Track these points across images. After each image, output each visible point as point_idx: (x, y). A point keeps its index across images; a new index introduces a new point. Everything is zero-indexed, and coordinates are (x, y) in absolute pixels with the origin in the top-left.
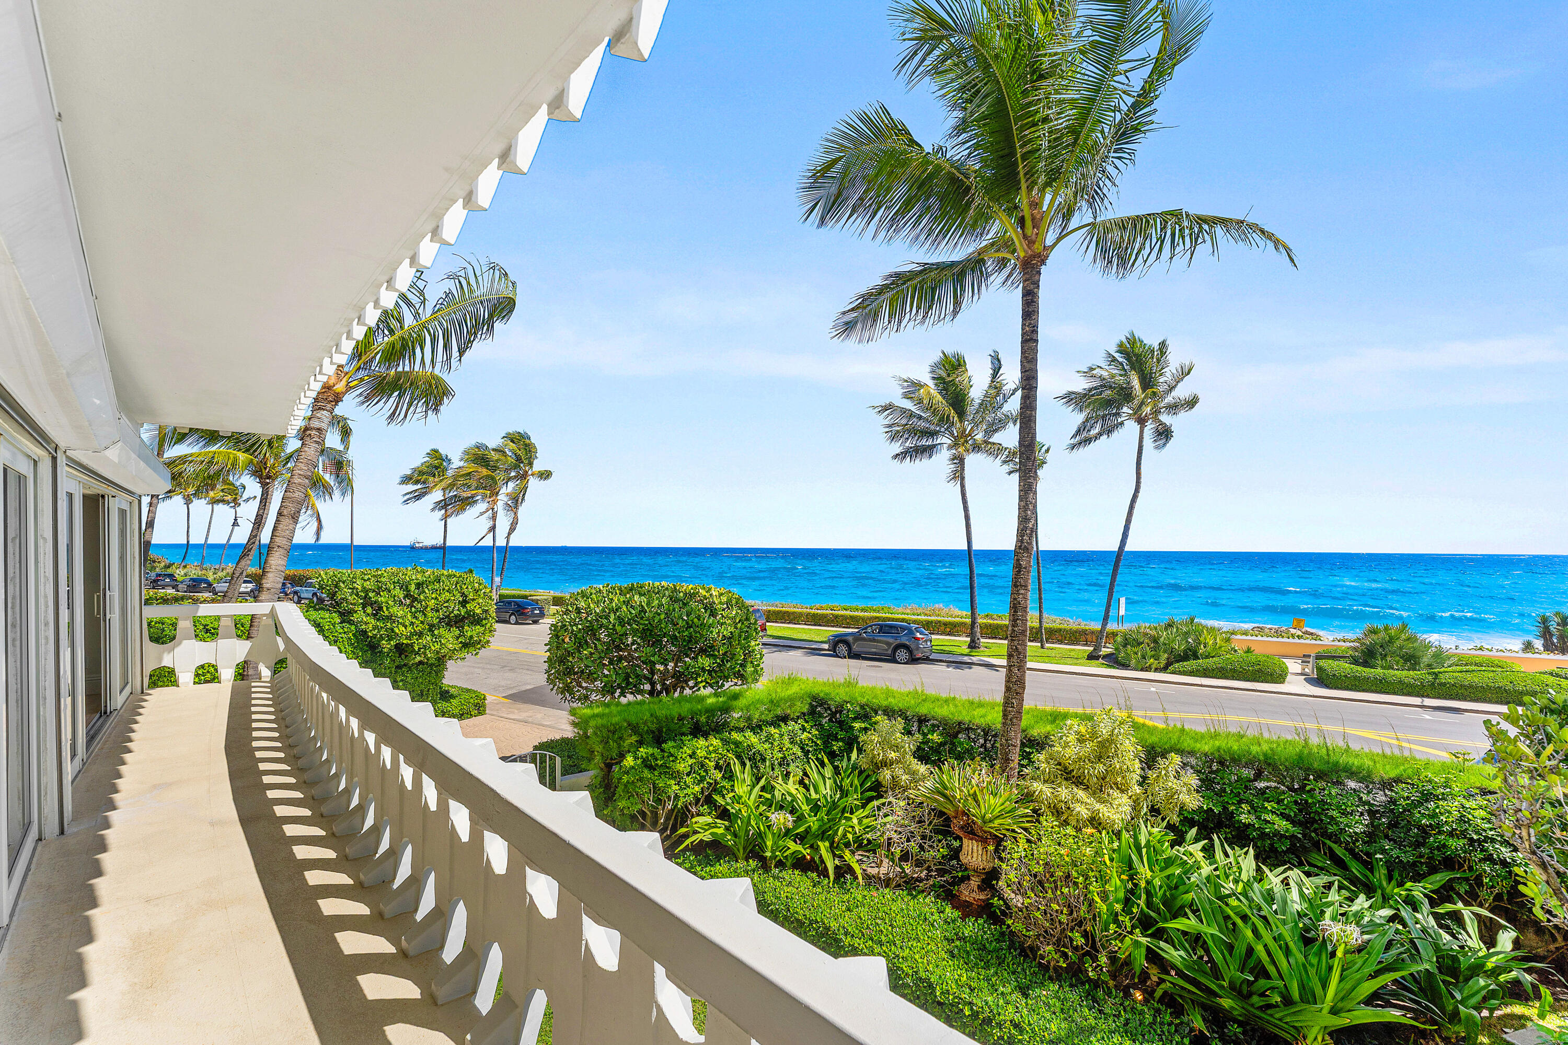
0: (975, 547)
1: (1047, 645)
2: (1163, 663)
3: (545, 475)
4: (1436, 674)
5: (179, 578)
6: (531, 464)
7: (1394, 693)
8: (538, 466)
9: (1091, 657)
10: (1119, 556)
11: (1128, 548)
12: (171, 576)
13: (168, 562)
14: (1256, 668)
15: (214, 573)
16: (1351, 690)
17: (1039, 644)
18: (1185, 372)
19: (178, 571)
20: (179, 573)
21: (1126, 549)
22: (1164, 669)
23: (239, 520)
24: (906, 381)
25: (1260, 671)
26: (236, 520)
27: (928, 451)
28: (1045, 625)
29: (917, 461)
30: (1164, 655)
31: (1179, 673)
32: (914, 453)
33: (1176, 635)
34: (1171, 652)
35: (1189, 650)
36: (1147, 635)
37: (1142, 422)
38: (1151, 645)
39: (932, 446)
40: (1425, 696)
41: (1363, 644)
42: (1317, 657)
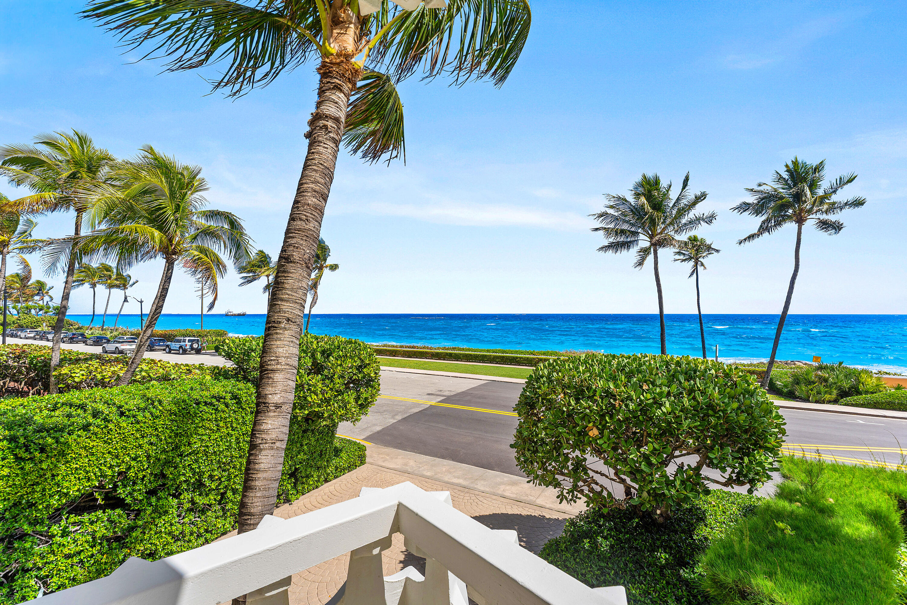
2: (834, 396)
3: (334, 267)
5: (88, 336)
6: (325, 260)
8: (330, 261)
10: (783, 319)
12: (82, 335)
13: (81, 325)
15: (111, 333)
19: (87, 332)
20: (88, 333)
22: (835, 402)
23: (128, 299)
24: (614, 197)
26: (126, 298)
27: (626, 245)
29: (619, 252)
30: (835, 392)
31: (852, 405)
32: (615, 246)
33: (841, 376)
34: (840, 388)
35: (852, 387)
36: (816, 376)
37: (800, 221)
38: (823, 384)
39: (630, 242)
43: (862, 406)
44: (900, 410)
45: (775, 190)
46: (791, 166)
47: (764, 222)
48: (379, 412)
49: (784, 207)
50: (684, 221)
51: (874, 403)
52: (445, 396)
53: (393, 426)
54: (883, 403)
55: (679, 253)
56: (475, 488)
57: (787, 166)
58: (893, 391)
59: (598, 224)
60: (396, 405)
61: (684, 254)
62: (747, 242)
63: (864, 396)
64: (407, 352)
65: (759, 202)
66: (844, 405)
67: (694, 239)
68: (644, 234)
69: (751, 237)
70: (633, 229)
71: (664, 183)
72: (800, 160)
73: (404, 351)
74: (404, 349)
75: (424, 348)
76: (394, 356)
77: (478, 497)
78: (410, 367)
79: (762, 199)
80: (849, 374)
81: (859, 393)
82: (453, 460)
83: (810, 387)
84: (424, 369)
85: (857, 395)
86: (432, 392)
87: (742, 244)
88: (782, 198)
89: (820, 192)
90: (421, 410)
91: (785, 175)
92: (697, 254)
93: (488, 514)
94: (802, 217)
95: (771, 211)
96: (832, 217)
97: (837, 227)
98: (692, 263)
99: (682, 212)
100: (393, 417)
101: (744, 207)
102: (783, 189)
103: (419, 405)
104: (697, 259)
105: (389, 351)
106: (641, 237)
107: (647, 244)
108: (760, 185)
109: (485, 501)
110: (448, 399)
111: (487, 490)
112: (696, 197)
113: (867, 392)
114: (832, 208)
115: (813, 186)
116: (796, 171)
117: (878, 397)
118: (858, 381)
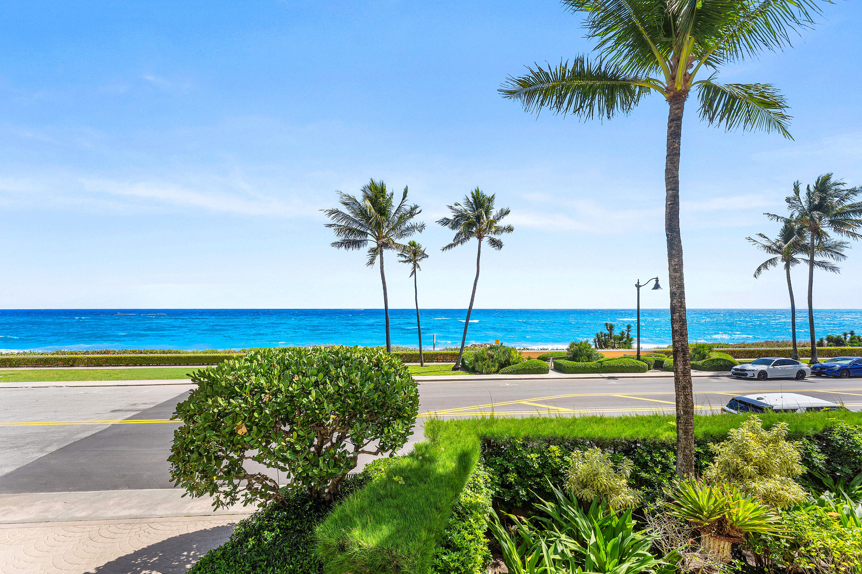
0: (389, 307)
1: (425, 364)
2: (496, 368)
4: (601, 362)
7: (589, 373)
9: (455, 369)
10: (469, 313)
11: (474, 307)
14: (538, 367)
16: (574, 373)
17: (420, 364)
18: (505, 213)
21: (473, 308)
22: (497, 372)
24: (345, 196)
25: (540, 368)
27: (357, 244)
28: (423, 352)
29: (351, 249)
30: (497, 365)
31: (506, 373)
32: (348, 244)
33: (501, 353)
34: (500, 362)
35: (506, 361)
36: (488, 354)
37: (480, 238)
38: (491, 360)
39: (361, 241)
40: (599, 373)
41: (572, 351)
42: (553, 359)
43: (510, 373)
44: (529, 373)
45: (466, 211)
46: (475, 194)
47: (458, 235)
48: (17, 447)
49: (470, 225)
50: (403, 228)
51: (516, 370)
52: (139, 410)
53: (39, 463)
54: (521, 370)
55: (401, 255)
56: (152, 515)
57: (472, 193)
58: (526, 361)
59: (329, 220)
60: (52, 432)
61: (405, 257)
62: (447, 250)
63: (512, 366)
64: (94, 359)
65: (455, 219)
66: (502, 374)
67: (413, 244)
68: (372, 236)
69: (450, 246)
70: (362, 229)
71: (388, 191)
72: (480, 190)
73: (88, 358)
74: (89, 356)
75: (124, 353)
76: (72, 366)
77: (151, 525)
78: (95, 379)
79: (457, 217)
80: (505, 351)
81: (509, 364)
82: (130, 488)
83: (484, 363)
84: (117, 379)
85: (508, 366)
86: (120, 408)
87: (444, 251)
88: (469, 218)
89: (491, 218)
90: (94, 433)
91: (471, 200)
92: (415, 258)
93: (160, 541)
94: (481, 234)
95: (462, 227)
96: (497, 237)
97: (499, 245)
98: (411, 265)
99: (402, 219)
100: (41, 450)
101: (445, 222)
102: (470, 211)
103: (93, 426)
104: (415, 262)
105: (61, 359)
106: (369, 237)
107: (375, 245)
108: (456, 205)
109: (161, 527)
110: (143, 414)
111: (169, 512)
112: (411, 208)
113: (514, 363)
114: (499, 230)
115: (487, 212)
116: (477, 198)
117: (519, 366)
118: (509, 356)
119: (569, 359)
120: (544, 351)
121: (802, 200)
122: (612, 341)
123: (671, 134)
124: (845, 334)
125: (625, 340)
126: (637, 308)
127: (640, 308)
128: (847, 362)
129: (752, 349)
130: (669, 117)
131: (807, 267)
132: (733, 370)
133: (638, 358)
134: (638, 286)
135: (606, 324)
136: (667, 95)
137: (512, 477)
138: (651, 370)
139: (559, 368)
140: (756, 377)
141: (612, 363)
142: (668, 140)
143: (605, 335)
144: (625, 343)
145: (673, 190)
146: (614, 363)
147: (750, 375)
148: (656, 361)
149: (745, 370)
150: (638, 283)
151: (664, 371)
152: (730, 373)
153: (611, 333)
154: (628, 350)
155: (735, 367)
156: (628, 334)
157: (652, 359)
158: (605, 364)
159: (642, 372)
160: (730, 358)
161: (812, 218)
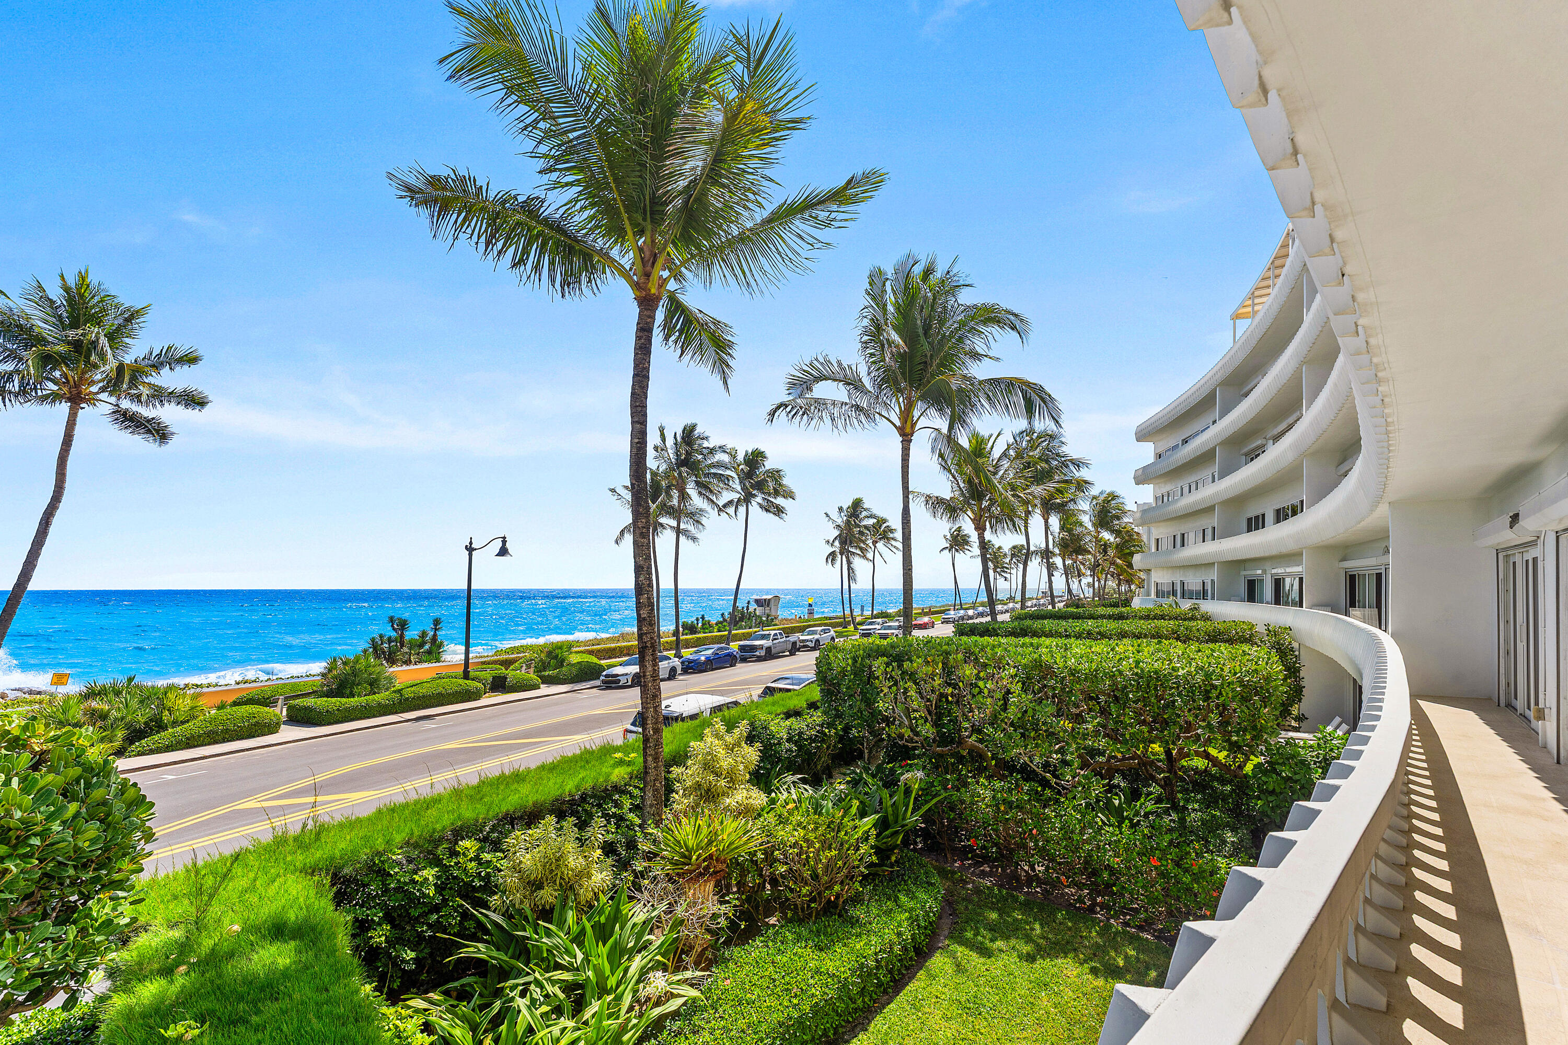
2: (118, 744)
4: (399, 691)
7: (375, 716)
14: (253, 721)
21: (31, 589)
25: (257, 724)
30: (120, 734)
31: (152, 752)
33: (134, 704)
34: (129, 726)
35: (151, 720)
36: (85, 710)
37: (77, 401)
38: (98, 724)
40: (396, 713)
41: (335, 677)
42: (286, 699)
43: (168, 749)
44: (224, 741)
45: (28, 318)
46: (71, 282)
51: (188, 739)
54: (198, 736)
57: (63, 280)
58: (213, 712)
63: (170, 730)
66: (135, 756)
72: (93, 279)
80: (148, 697)
81: (161, 727)
85: (158, 732)
88: (41, 339)
89: (131, 356)
91: (56, 295)
94: (80, 393)
97: (159, 432)
102: (46, 322)
113: (175, 724)
115: (118, 339)
116: (81, 295)
117: (191, 728)
118: (162, 707)
119: (330, 694)
120: (247, 685)
121: (670, 451)
122: (405, 649)
123: (641, 348)
124: (697, 620)
125: (427, 647)
126: (466, 587)
127: (473, 587)
128: (710, 652)
129: (613, 645)
130: (638, 324)
131: (673, 535)
132: (602, 678)
133: (466, 676)
134: (470, 549)
135: (391, 620)
136: (638, 294)
137: (379, 937)
138: (487, 695)
139: (300, 717)
140: (630, 683)
141: (422, 691)
142: (636, 354)
143: (390, 640)
144: (429, 652)
145: (641, 424)
146: (424, 691)
147: (623, 681)
148: (494, 678)
149: (617, 675)
150: (471, 543)
151: (508, 692)
152: (598, 683)
153: (402, 636)
154: (438, 664)
155: (604, 673)
156: (435, 635)
157: (488, 675)
158: (408, 693)
159: (475, 700)
160: (594, 660)
161: (680, 474)
